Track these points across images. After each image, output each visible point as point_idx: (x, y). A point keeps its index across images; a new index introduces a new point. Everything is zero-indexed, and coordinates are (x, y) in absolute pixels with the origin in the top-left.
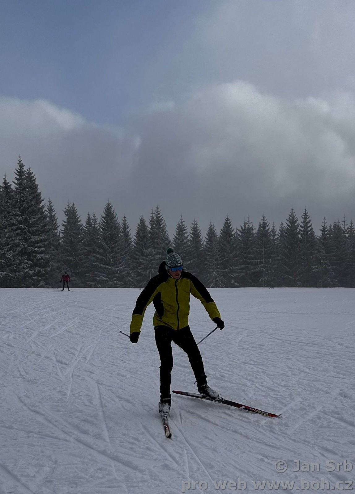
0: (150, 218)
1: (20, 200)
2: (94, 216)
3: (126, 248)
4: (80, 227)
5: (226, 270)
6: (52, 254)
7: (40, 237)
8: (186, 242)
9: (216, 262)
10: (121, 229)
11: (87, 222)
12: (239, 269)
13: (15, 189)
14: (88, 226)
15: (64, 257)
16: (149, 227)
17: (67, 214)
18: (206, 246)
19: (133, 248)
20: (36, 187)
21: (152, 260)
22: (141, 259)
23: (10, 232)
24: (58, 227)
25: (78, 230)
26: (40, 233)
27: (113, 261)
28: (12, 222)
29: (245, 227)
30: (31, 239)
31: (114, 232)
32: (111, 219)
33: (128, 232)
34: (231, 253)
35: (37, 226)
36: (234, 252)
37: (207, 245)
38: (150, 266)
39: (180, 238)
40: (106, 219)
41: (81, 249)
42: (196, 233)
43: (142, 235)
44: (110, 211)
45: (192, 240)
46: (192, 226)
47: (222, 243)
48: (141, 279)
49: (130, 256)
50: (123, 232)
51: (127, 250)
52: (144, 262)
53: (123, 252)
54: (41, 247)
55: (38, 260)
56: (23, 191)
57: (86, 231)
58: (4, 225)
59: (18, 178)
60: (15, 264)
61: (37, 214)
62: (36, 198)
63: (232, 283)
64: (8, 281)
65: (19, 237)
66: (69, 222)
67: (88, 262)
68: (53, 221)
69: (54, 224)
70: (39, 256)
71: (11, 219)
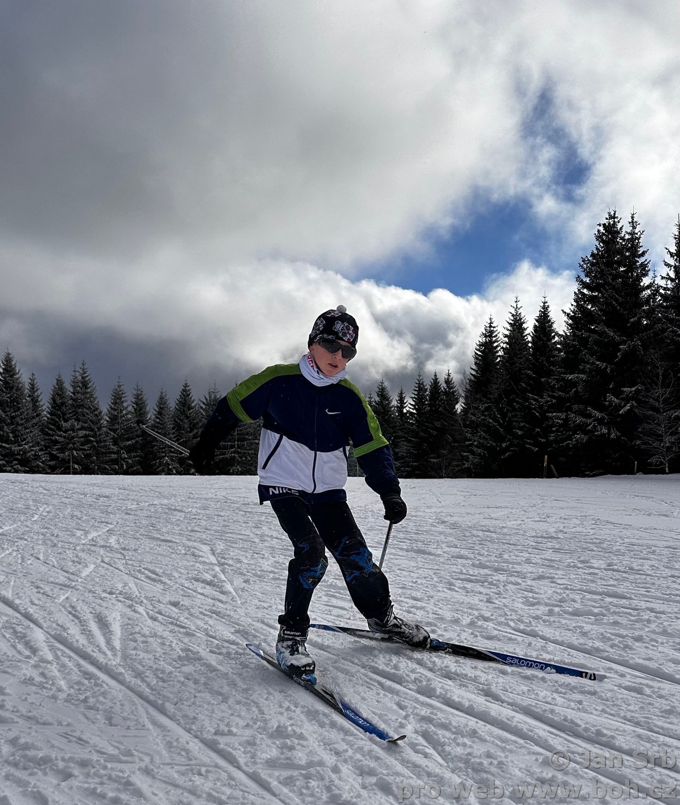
0: (72, 378)
3: (34, 418)
8: (126, 414)
10: (26, 391)
16: (70, 391)
18: (155, 421)
19: (44, 420)
21: (73, 437)
22: (58, 436)
27: (13, 437)
29: (210, 397)
31: (15, 395)
32: (12, 376)
33: (38, 396)
34: (190, 432)
36: (195, 431)
37: (156, 419)
38: (71, 445)
39: (116, 408)
40: (4, 375)
42: (140, 402)
43: (59, 401)
44: (9, 364)
45: (133, 411)
46: (135, 392)
47: (178, 417)
48: (56, 464)
49: (40, 431)
50: (29, 395)
51: (35, 422)
52: (61, 439)
53: (29, 424)
63: (191, 472)
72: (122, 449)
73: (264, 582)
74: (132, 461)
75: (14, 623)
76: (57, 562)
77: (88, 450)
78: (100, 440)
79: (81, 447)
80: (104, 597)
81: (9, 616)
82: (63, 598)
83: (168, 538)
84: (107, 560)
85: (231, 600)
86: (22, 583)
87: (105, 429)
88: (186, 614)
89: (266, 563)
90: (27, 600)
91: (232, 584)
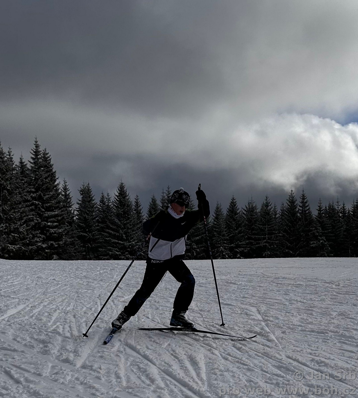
0: (161, 197)
1: (35, 177)
2: (108, 195)
3: (138, 224)
4: (95, 205)
5: (232, 245)
6: (66, 229)
7: (53, 213)
9: (223, 238)
10: (133, 207)
11: (101, 200)
12: (244, 245)
13: (30, 168)
14: (102, 204)
15: (78, 233)
16: (160, 206)
17: (81, 193)
18: (214, 223)
20: (51, 166)
23: (24, 208)
24: (72, 205)
25: (93, 207)
26: (54, 208)
27: (125, 237)
28: (27, 199)
29: (249, 206)
30: (45, 215)
31: (126, 210)
32: (124, 198)
33: (141, 210)
34: (236, 230)
35: (51, 202)
36: (240, 229)
40: (119, 197)
41: (94, 225)
43: (153, 212)
44: (123, 190)
47: (228, 220)
49: (142, 232)
50: (135, 209)
51: (139, 226)
53: (135, 228)
54: (54, 222)
55: (51, 234)
56: (38, 170)
57: (100, 209)
58: (19, 201)
59: (33, 158)
60: (28, 238)
61: (51, 191)
62: (51, 176)
63: (238, 256)
64: (21, 254)
65: (33, 213)
66: (84, 200)
67: (101, 237)
68: (67, 199)
69: (69, 202)
70: (52, 231)
71: (26, 196)
72: (193, 242)
73: (295, 333)
74: (200, 250)
83: (229, 303)
85: (275, 345)
88: (246, 355)
89: (295, 320)
91: (274, 335)
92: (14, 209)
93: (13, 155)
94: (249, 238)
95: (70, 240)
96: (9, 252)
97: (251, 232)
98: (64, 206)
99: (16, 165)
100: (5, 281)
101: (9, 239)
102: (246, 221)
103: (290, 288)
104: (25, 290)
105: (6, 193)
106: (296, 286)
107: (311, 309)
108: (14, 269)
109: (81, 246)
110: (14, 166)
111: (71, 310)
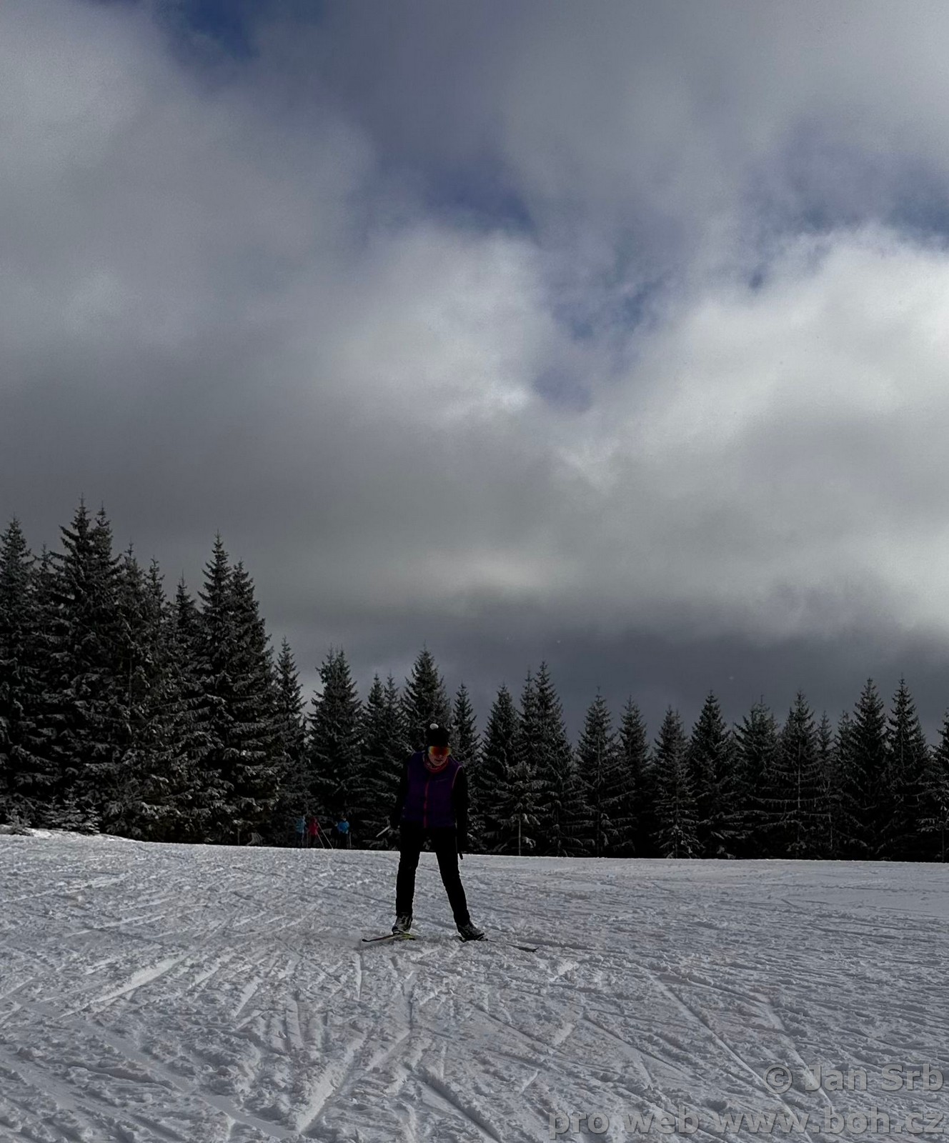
0: (524, 691)
1: (213, 635)
2: (390, 684)
4: (356, 708)
5: (705, 821)
6: (283, 768)
7: (255, 726)
8: (610, 751)
9: (681, 802)
10: (452, 714)
11: (372, 695)
12: (738, 821)
13: (202, 611)
14: (374, 706)
15: (312, 777)
16: (520, 714)
17: (325, 676)
18: (657, 762)
19: (479, 762)
20: (254, 606)
21: (523, 791)
22: (500, 789)
23: (184, 711)
24: (301, 706)
25: (350, 714)
26: (256, 714)
28: (191, 688)
29: (753, 719)
30: (234, 730)
32: (430, 690)
33: (472, 722)
34: (717, 781)
35: (250, 699)
36: (727, 778)
37: (659, 759)
38: (520, 805)
39: (594, 740)
40: (417, 689)
41: (353, 760)
42: (633, 730)
43: (502, 730)
44: (427, 672)
45: (622, 746)
46: (625, 713)
47: (696, 755)
48: (495, 836)
50: (457, 721)
52: (506, 795)
54: (257, 748)
55: (247, 778)
56: (221, 616)
57: (369, 717)
58: (171, 694)
59: (210, 586)
60: (191, 788)
61: (252, 670)
62: (252, 633)
63: (719, 852)
64: (173, 828)
65: (205, 724)
66: (330, 696)
67: (369, 791)
68: (290, 691)
69: (293, 699)
70: (251, 770)
71: (189, 681)
72: (602, 810)
74: (619, 831)
75: (452, 1128)
76: (512, 1016)
77: (546, 812)
78: (566, 795)
79: (535, 808)
80: (595, 1087)
81: (443, 1112)
82: (527, 1083)
84: (593, 1015)
86: (460, 1053)
87: (575, 776)
90: (469, 1086)
92: (160, 714)
93: (161, 579)
94: (751, 805)
95: (293, 795)
96: (144, 821)
97: (756, 788)
98: (282, 710)
99: (168, 604)
100: (130, 898)
101: (145, 789)
102: (745, 757)
103: (860, 944)
104: (179, 922)
105: (141, 673)
106: (879, 939)
107: (918, 1005)
108: (153, 864)
109: (321, 811)
110: (163, 605)
111: (287, 979)
